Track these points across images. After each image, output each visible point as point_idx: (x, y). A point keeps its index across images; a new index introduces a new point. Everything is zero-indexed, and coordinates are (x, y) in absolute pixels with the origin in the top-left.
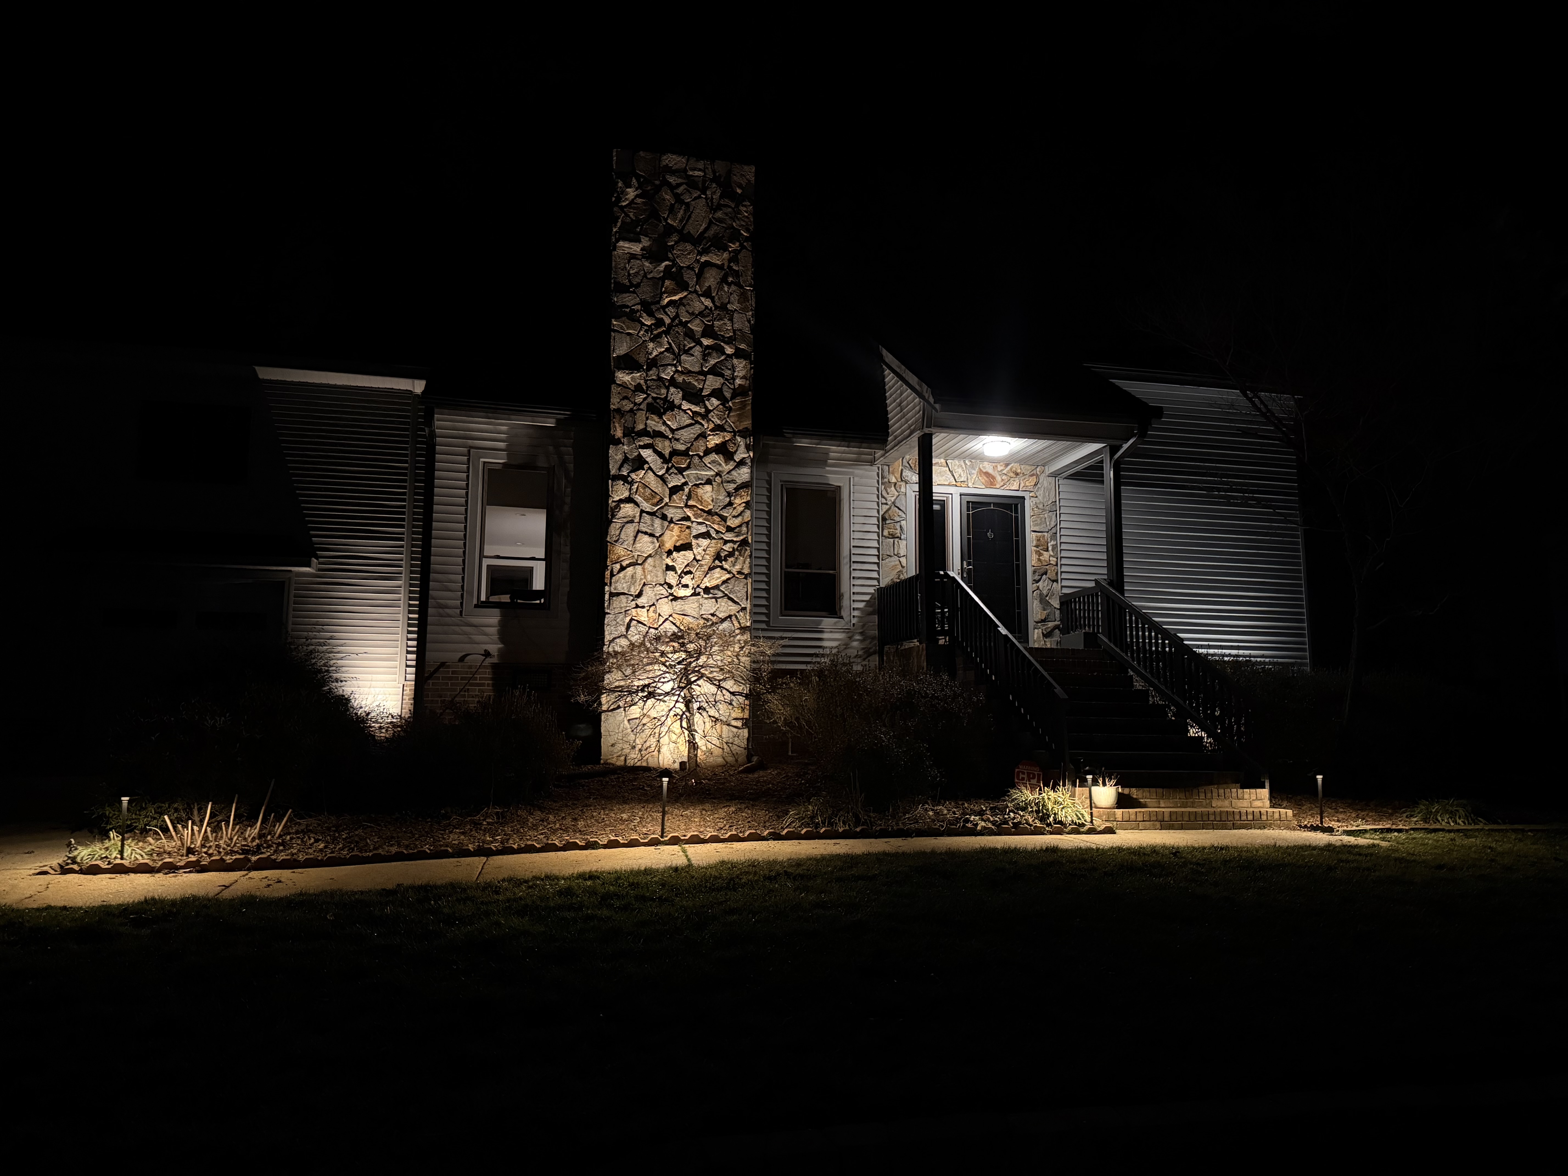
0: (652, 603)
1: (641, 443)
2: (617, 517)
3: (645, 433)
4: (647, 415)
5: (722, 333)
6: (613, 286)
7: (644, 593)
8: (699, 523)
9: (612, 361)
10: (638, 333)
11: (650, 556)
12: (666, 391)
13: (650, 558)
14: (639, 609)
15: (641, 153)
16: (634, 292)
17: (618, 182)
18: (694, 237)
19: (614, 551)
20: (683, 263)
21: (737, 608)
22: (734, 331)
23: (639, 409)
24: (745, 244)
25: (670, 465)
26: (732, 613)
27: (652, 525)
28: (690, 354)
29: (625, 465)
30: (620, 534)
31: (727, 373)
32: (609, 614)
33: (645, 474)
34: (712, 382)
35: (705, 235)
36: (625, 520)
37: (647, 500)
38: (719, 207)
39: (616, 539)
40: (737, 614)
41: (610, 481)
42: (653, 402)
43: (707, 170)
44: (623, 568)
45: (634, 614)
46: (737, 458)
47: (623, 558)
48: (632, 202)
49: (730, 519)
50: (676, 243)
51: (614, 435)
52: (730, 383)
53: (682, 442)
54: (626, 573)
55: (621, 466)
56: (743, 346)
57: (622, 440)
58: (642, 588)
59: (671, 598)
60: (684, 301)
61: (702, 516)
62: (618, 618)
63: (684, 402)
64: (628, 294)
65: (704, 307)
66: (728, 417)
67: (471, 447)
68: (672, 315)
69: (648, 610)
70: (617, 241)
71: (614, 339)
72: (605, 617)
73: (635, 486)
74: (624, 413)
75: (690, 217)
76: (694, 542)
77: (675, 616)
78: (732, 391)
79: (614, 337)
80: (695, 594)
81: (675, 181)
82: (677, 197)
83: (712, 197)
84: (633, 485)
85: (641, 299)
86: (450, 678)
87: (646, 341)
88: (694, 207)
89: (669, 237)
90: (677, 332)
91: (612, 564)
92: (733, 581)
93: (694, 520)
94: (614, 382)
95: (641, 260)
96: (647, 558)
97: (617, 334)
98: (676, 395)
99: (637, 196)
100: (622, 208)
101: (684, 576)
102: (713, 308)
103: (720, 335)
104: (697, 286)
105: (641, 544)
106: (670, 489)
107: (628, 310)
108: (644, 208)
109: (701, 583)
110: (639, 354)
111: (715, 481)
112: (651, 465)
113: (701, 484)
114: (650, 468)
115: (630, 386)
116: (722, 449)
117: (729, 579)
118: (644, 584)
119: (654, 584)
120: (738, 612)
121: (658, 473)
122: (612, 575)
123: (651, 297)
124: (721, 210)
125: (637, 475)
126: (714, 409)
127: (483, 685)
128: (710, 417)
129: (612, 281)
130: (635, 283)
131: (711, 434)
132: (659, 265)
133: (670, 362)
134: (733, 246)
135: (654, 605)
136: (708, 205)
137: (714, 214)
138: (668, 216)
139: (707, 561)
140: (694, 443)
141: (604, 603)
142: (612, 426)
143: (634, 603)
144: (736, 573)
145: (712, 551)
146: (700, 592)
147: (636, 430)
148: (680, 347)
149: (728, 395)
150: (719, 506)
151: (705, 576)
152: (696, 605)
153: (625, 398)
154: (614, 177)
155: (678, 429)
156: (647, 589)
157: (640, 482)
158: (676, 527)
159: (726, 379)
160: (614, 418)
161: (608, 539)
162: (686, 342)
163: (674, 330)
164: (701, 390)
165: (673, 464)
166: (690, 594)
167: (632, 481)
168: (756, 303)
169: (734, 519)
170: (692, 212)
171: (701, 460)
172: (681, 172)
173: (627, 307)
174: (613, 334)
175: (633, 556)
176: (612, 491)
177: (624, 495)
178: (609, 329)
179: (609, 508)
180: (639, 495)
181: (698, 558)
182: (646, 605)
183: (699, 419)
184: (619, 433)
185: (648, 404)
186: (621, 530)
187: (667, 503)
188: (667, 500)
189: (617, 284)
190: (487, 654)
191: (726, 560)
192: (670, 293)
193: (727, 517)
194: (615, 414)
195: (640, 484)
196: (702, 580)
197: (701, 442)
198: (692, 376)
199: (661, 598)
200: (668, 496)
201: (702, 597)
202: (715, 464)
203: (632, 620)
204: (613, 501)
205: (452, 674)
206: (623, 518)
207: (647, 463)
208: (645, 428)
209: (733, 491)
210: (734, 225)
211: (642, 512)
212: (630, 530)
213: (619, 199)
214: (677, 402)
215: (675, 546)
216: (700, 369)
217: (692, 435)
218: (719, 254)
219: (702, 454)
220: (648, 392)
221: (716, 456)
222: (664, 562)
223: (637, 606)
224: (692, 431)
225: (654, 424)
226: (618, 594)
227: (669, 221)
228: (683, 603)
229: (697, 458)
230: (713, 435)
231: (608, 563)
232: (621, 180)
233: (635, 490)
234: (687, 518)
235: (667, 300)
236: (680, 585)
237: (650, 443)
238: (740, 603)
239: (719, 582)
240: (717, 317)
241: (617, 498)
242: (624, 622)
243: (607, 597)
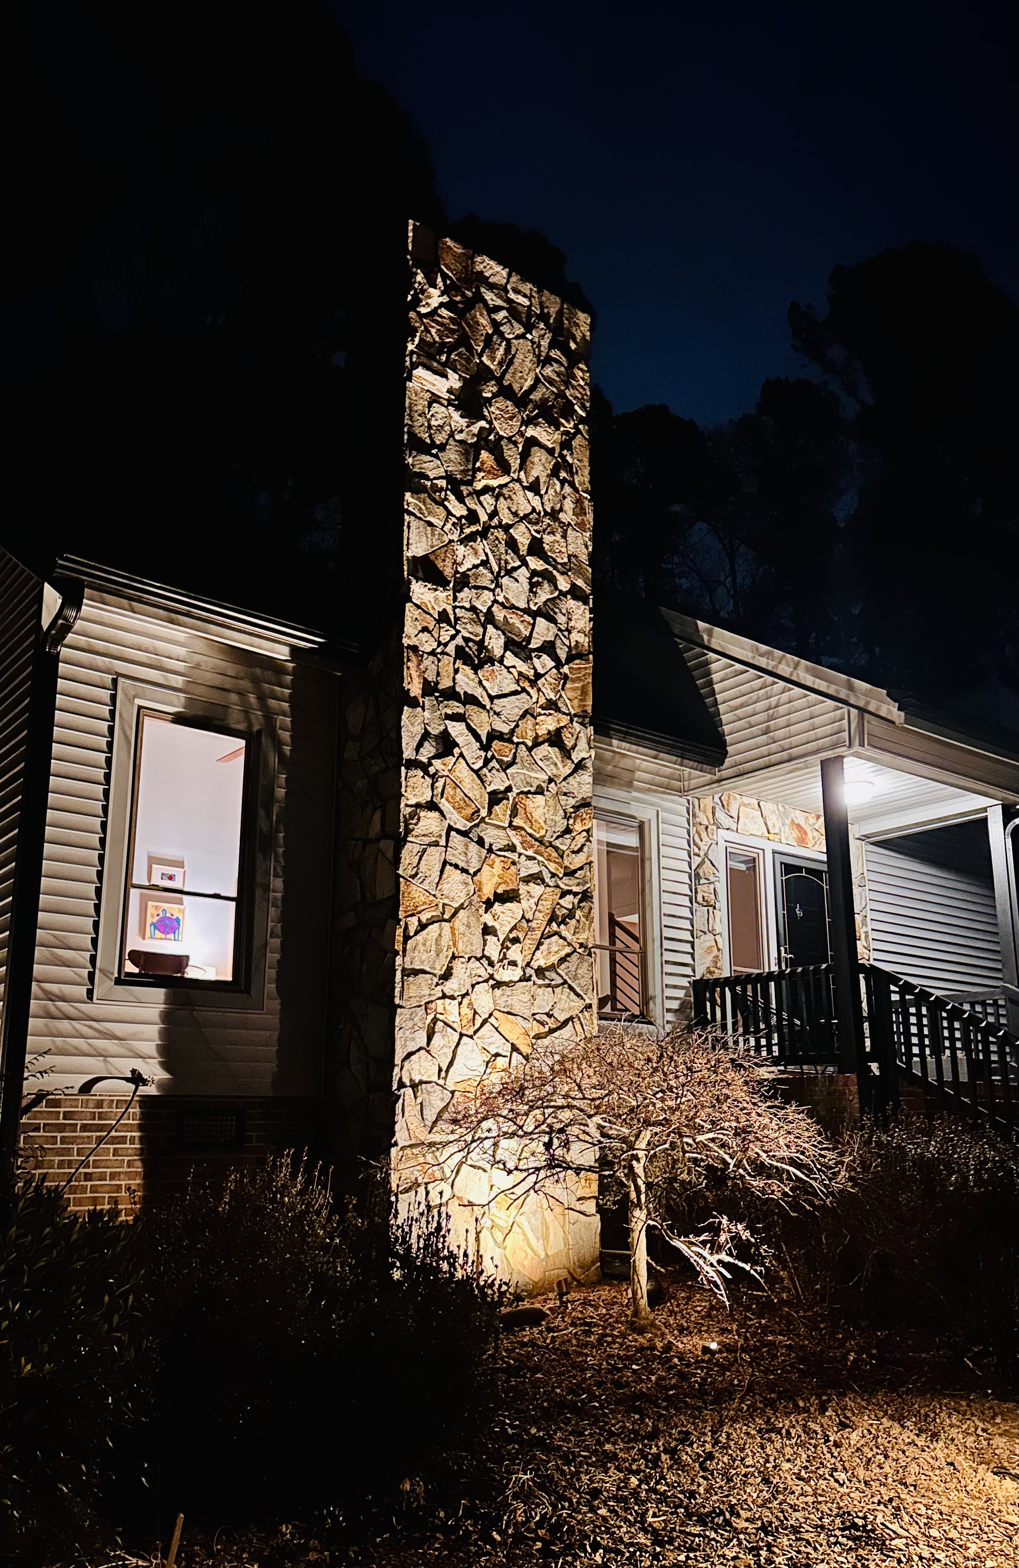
0: (465, 991)
1: (450, 712)
2: (414, 833)
3: (451, 694)
4: (456, 666)
5: (554, 556)
6: (406, 437)
7: (454, 971)
8: (530, 858)
9: (405, 562)
10: (443, 526)
11: (461, 907)
12: (482, 630)
13: (462, 911)
14: (448, 1001)
15: (447, 239)
16: (436, 456)
17: (417, 274)
18: (517, 395)
19: (409, 893)
20: (503, 429)
21: (580, 1004)
22: (569, 556)
23: (443, 653)
24: (581, 427)
25: (490, 754)
26: (574, 1014)
27: (466, 854)
28: (513, 577)
29: (426, 744)
30: (419, 863)
31: (561, 619)
32: (402, 1007)
33: (455, 764)
34: (543, 631)
35: (531, 397)
36: (427, 840)
37: (459, 809)
38: (548, 361)
39: (413, 872)
40: (580, 1015)
41: (403, 768)
42: (464, 645)
43: (533, 300)
44: (422, 927)
45: (440, 1010)
46: (576, 756)
47: (423, 908)
48: (434, 312)
49: (568, 855)
50: (495, 396)
51: (409, 690)
52: (565, 637)
53: (503, 718)
54: (428, 934)
55: (420, 745)
56: (580, 583)
57: (421, 700)
58: (450, 962)
59: (491, 982)
60: (505, 491)
61: (532, 846)
62: (417, 1015)
63: (508, 654)
64: (428, 458)
65: (530, 509)
66: (563, 689)
67: (119, 675)
68: (490, 509)
69: (460, 1004)
70: (414, 366)
71: (409, 527)
72: (396, 1014)
73: (441, 782)
74: (422, 656)
75: (511, 362)
76: (523, 889)
77: (496, 1013)
78: (567, 649)
79: (409, 523)
80: (525, 979)
81: (492, 300)
82: (496, 324)
83: (539, 342)
84: (437, 781)
85: (446, 471)
86: (61, 1128)
87: (453, 541)
88: (517, 350)
89: (485, 384)
90: (497, 538)
91: (406, 917)
92: (575, 956)
93: (522, 851)
94: (410, 600)
95: (446, 407)
96: (457, 911)
97: (413, 518)
98: (495, 642)
99: (442, 305)
100: (421, 316)
101: (510, 945)
102: (542, 513)
103: (551, 557)
104: (522, 473)
105: (449, 885)
106: (490, 794)
107: (429, 483)
108: (452, 326)
109: (532, 959)
110: (444, 561)
111: (548, 790)
112: (463, 750)
113: (529, 792)
114: (461, 755)
115: (432, 612)
116: (555, 739)
117: (568, 955)
118: (454, 957)
119: (467, 956)
120: (582, 1011)
121: (472, 766)
122: (407, 938)
123: (463, 472)
124: (552, 365)
125: (444, 765)
126: (546, 673)
127: (123, 1140)
128: (540, 686)
129: (406, 429)
130: (438, 442)
131: (543, 712)
132: (473, 423)
133: (487, 583)
134: (566, 424)
135: (467, 994)
136: (534, 353)
137: (542, 368)
138: (483, 351)
139: (539, 922)
140: (520, 723)
141: (394, 988)
142: (405, 673)
143: (439, 988)
144: (577, 946)
145: (546, 906)
146: (531, 976)
147: (440, 687)
148: (500, 563)
149: (562, 654)
150: (554, 832)
151: (537, 948)
152: (527, 997)
153: (425, 629)
154: (411, 262)
155: (499, 697)
156: (457, 965)
157: (448, 776)
158: (498, 860)
159: (560, 630)
160: (409, 660)
161: (400, 872)
162: (508, 557)
163: (492, 534)
164: (529, 639)
165: (493, 754)
166: (517, 979)
167: (435, 774)
168: (594, 519)
169: (574, 855)
170: (514, 356)
171: (530, 752)
172: (501, 290)
173: (427, 478)
174: (406, 517)
175: (437, 905)
176: (407, 786)
177: (425, 797)
178: (401, 510)
179: (402, 816)
180: (447, 800)
181: (529, 916)
182: (456, 994)
183: (526, 685)
184: (415, 689)
185: (458, 648)
186: (420, 859)
187: (483, 818)
188: (484, 813)
189: (412, 435)
190: (137, 1079)
191: (563, 922)
192: (489, 472)
193: (564, 851)
194: (411, 654)
195: (448, 781)
196: (533, 955)
197: (529, 722)
198: (517, 614)
199: (478, 983)
200: (486, 806)
201: (534, 984)
202: (548, 763)
203: (435, 1020)
204: (407, 805)
205: (64, 1119)
206: (423, 835)
207: (457, 745)
208: (454, 687)
209: (572, 810)
210: (568, 394)
211: (450, 828)
212: (434, 857)
213: (416, 302)
214: (498, 652)
215: (495, 893)
216: (526, 606)
217: (517, 710)
218: (550, 431)
219: (530, 744)
220: (458, 627)
221: (550, 749)
222: (483, 920)
223: (444, 996)
224: (517, 704)
225: (466, 681)
226: (416, 972)
227: (484, 359)
228: (509, 993)
229: (524, 749)
230: (545, 714)
231: (401, 915)
232: (423, 272)
233: (440, 790)
234: (512, 848)
235: (484, 483)
236: (506, 962)
237: (461, 714)
238: (584, 996)
239: (554, 959)
240: (546, 529)
241: (412, 802)
242: (424, 1023)
243: (398, 975)
